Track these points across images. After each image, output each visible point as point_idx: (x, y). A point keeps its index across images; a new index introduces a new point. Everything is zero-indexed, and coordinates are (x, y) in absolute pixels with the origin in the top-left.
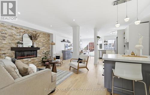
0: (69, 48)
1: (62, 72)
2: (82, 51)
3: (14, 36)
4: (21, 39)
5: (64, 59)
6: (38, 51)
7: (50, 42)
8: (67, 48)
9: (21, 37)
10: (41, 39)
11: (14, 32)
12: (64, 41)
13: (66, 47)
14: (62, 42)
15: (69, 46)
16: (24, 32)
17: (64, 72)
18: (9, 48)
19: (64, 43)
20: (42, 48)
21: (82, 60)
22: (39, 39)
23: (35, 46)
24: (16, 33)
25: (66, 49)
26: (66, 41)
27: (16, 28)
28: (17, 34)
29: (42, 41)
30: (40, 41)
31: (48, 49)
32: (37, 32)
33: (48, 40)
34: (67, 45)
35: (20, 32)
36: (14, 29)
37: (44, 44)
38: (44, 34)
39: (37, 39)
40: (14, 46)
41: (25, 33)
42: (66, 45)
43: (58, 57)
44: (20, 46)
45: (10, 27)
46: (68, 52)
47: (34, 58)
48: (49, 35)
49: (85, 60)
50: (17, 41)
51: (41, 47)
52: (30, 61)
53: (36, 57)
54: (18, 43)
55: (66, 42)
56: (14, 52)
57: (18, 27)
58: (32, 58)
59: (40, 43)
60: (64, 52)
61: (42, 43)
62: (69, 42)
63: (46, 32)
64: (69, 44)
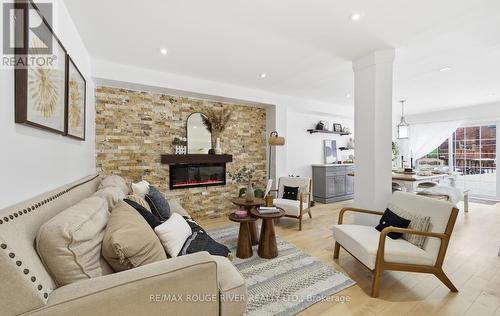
0: (342, 156)
1: (298, 258)
2: (408, 171)
3: (167, 124)
4: (183, 131)
5: (319, 197)
6: (228, 165)
7: (267, 134)
8: (335, 155)
9: (182, 125)
10: (237, 127)
11: (167, 111)
12: (320, 127)
13: (327, 151)
14: (311, 131)
15: (341, 149)
16: (191, 108)
17: (306, 261)
18: (157, 156)
19: (320, 136)
20: (241, 157)
21: (405, 223)
22: (230, 128)
23: (219, 151)
24: (171, 115)
25: (331, 159)
26: (331, 129)
27: (171, 100)
28: (173, 118)
29: (240, 133)
30: (234, 135)
31: (258, 160)
32: (225, 107)
33: (259, 127)
34: (334, 142)
35: (181, 110)
36: (167, 102)
37: (247, 141)
38: (248, 108)
39: (222, 128)
40: (168, 151)
41: (192, 112)
42: (329, 144)
43: (291, 193)
44: (180, 150)
45: (158, 99)
46: (338, 173)
47: (218, 188)
48: (263, 112)
49: (429, 226)
50: (173, 137)
51: (236, 154)
52: (207, 197)
53: (224, 183)
54: (176, 142)
55: (327, 131)
56: (167, 167)
57: (176, 97)
58: (213, 189)
59: (233, 141)
60: (318, 172)
61: (239, 139)
62: (342, 133)
63: (252, 103)
64: (341, 141)
